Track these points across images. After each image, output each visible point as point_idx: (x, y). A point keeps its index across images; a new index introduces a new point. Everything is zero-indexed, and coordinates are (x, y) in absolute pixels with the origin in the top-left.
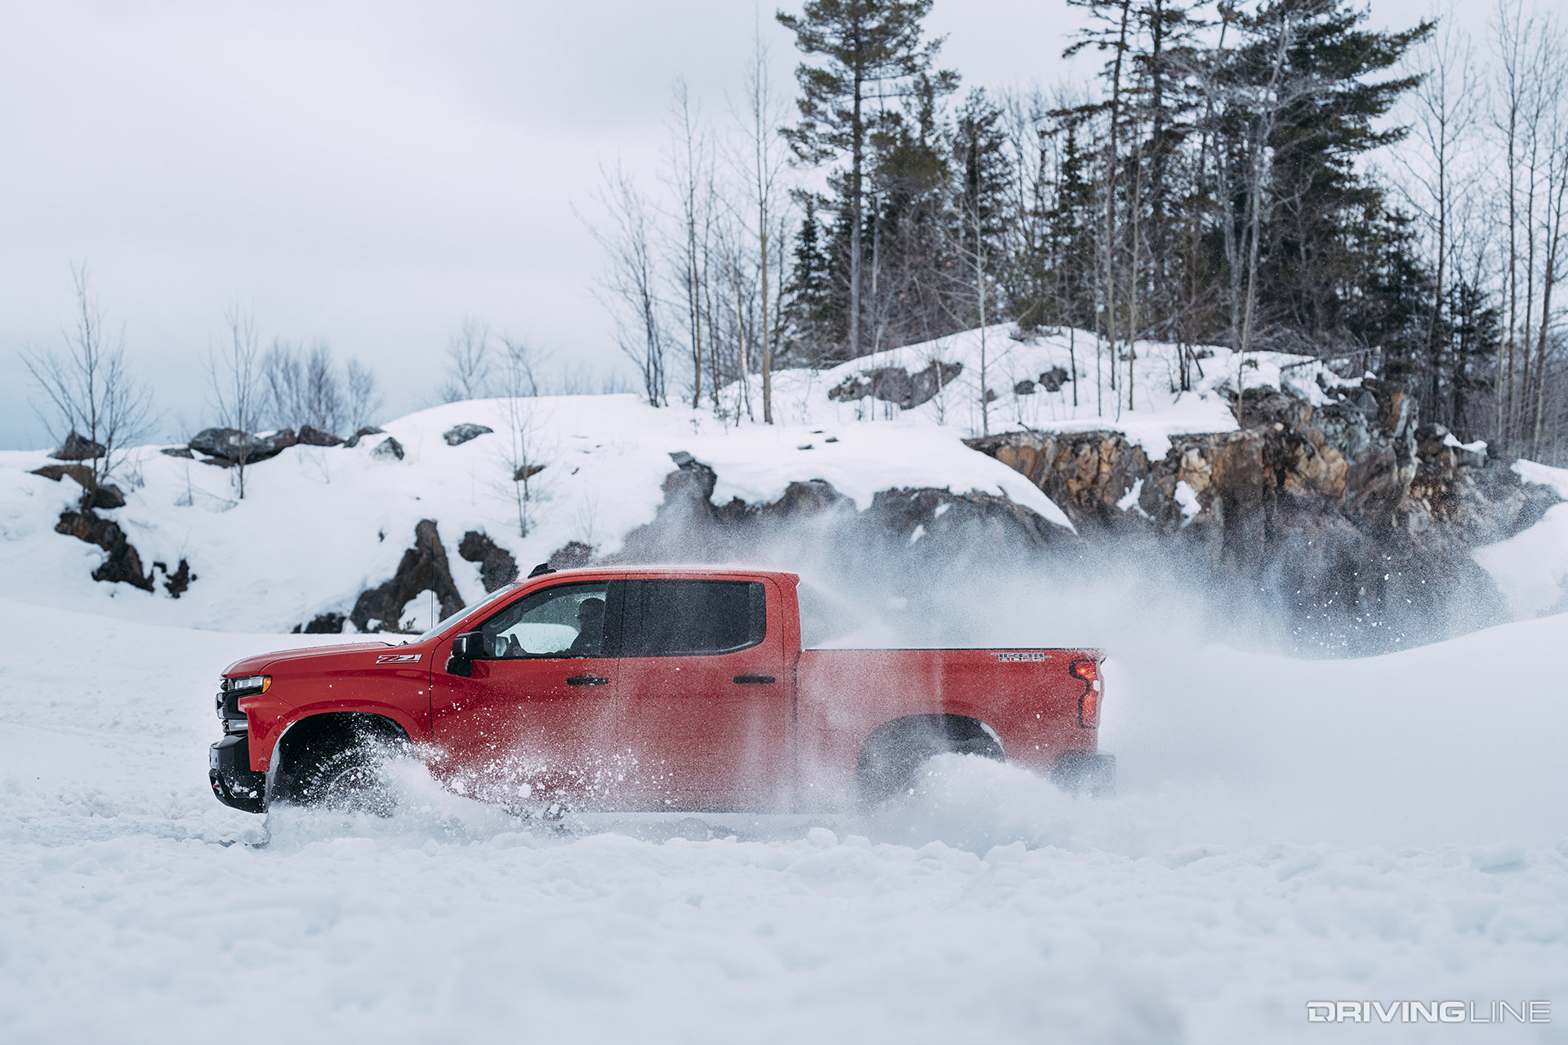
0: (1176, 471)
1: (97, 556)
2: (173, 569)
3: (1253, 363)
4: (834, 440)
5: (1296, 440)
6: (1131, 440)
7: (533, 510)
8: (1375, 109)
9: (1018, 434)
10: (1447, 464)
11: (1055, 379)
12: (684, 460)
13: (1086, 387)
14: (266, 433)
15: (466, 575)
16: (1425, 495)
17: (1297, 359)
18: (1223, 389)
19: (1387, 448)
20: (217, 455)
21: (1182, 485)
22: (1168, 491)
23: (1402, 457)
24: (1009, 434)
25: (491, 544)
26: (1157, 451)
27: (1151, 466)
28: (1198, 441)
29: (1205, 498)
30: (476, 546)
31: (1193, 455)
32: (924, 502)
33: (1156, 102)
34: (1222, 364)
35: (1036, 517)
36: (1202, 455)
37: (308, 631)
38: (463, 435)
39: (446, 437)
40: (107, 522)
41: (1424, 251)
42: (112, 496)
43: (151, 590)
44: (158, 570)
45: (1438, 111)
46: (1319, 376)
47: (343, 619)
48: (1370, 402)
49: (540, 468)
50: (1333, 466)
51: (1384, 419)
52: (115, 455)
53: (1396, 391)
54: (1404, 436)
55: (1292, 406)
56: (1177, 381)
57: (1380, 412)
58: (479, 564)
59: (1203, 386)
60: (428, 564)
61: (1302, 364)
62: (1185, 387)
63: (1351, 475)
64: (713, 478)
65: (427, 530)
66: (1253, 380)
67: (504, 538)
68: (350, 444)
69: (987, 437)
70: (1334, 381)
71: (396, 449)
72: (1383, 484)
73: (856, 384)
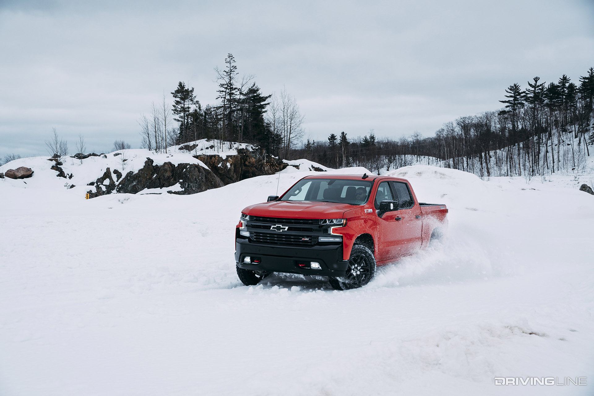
0: (227, 161)
1: (58, 173)
2: (70, 175)
3: (241, 145)
4: (172, 156)
5: (247, 156)
6: (220, 156)
7: (125, 166)
8: (264, 108)
9: (201, 155)
10: (272, 160)
11: (212, 147)
12: (148, 159)
13: (216, 148)
14: (86, 154)
15: (114, 177)
16: (269, 164)
17: (248, 144)
18: (236, 149)
19: (261, 158)
20: (79, 157)
21: (228, 163)
22: (226, 164)
23: (264, 159)
24: (200, 155)
25: (118, 171)
26: (224, 158)
27: (224, 160)
28: (231, 156)
29: (231, 165)
30: (116, 172)
31: (230, 158)
32: (185, 165)
33: (230, 106)
34: (236, 145)
35: (203, 168)
36: (231, 159)
37: (89, 185)
38: (116, 155)
39: (114, 155)
40: (59, 167)
41: (272, 129)
42: (61, 163)
43: (66, 178)
44: (67, 175)
45: (273, 108)
46: (252, 147)
47: (95, 183)
48: (259, 151)
49: (127, 160)
50: (253, 160)
51: (261, 153)
52: (61, 157)
53: (263, 149)
54: (264, 156)
55: (247, 151)
56: (230, 147)
57: (261, 152)
58: (116, 174)
59: (233, 148)
60: (108, 174)
61: (249, 145)
62: (231, 148)
63: (256, 161)
64: (153, 161)
65: (108, 169)
66: (240, 147)
67: (120, 170)
68: (99, 156)
69: (196, 156)
70: (254, 148)
71: (106, 157)
72: (261, 163)
73: (182, 147)
